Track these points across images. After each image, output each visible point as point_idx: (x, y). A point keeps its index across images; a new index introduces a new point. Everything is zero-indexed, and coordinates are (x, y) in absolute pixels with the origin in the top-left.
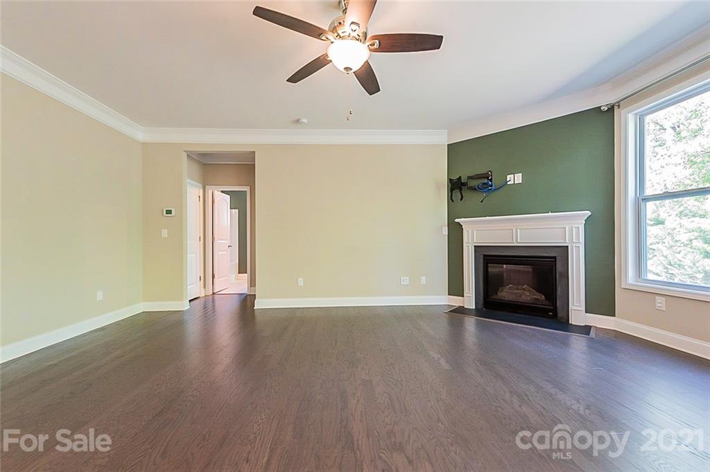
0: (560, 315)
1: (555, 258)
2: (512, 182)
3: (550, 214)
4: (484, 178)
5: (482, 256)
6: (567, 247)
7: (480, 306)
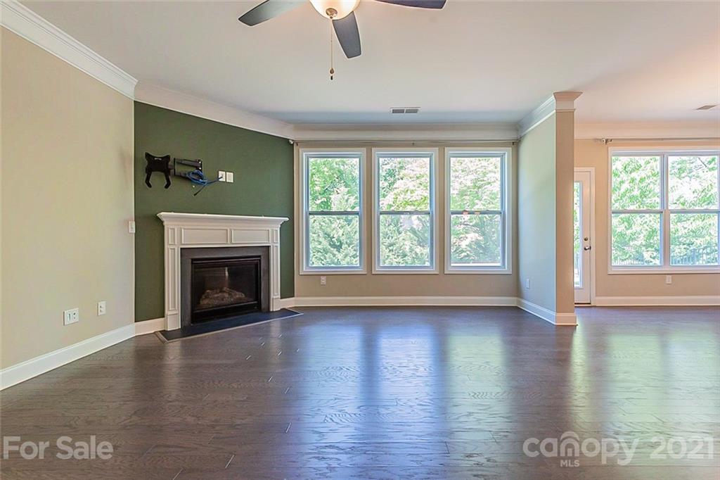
0: (263, 306)
1: (260, 256)
2: (223, 180)
3: (263, 217)
4: (193, 166)
5: (190, 261)
6: (268, 247)
7: (187, 322)
